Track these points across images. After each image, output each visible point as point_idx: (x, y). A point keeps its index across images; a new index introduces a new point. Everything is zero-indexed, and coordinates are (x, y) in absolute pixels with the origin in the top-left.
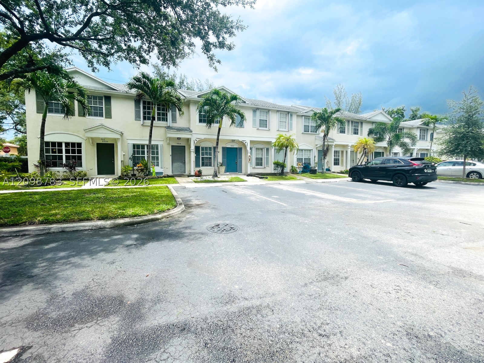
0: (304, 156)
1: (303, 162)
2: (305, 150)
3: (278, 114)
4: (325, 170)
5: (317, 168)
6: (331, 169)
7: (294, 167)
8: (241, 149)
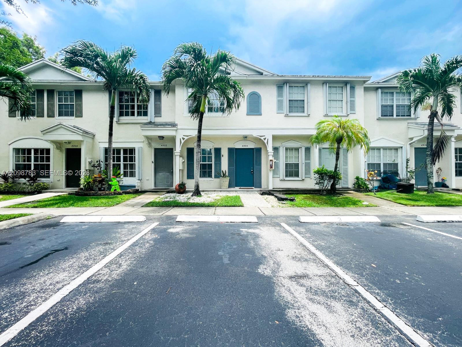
0: (384, 159)
1: (382, 171)
2: (385, 149)
3: (326, 88)
4: (434, 186)
5: (413, 181)
6: (447, 183)
7: (362, 179)
8: (259, 150)
